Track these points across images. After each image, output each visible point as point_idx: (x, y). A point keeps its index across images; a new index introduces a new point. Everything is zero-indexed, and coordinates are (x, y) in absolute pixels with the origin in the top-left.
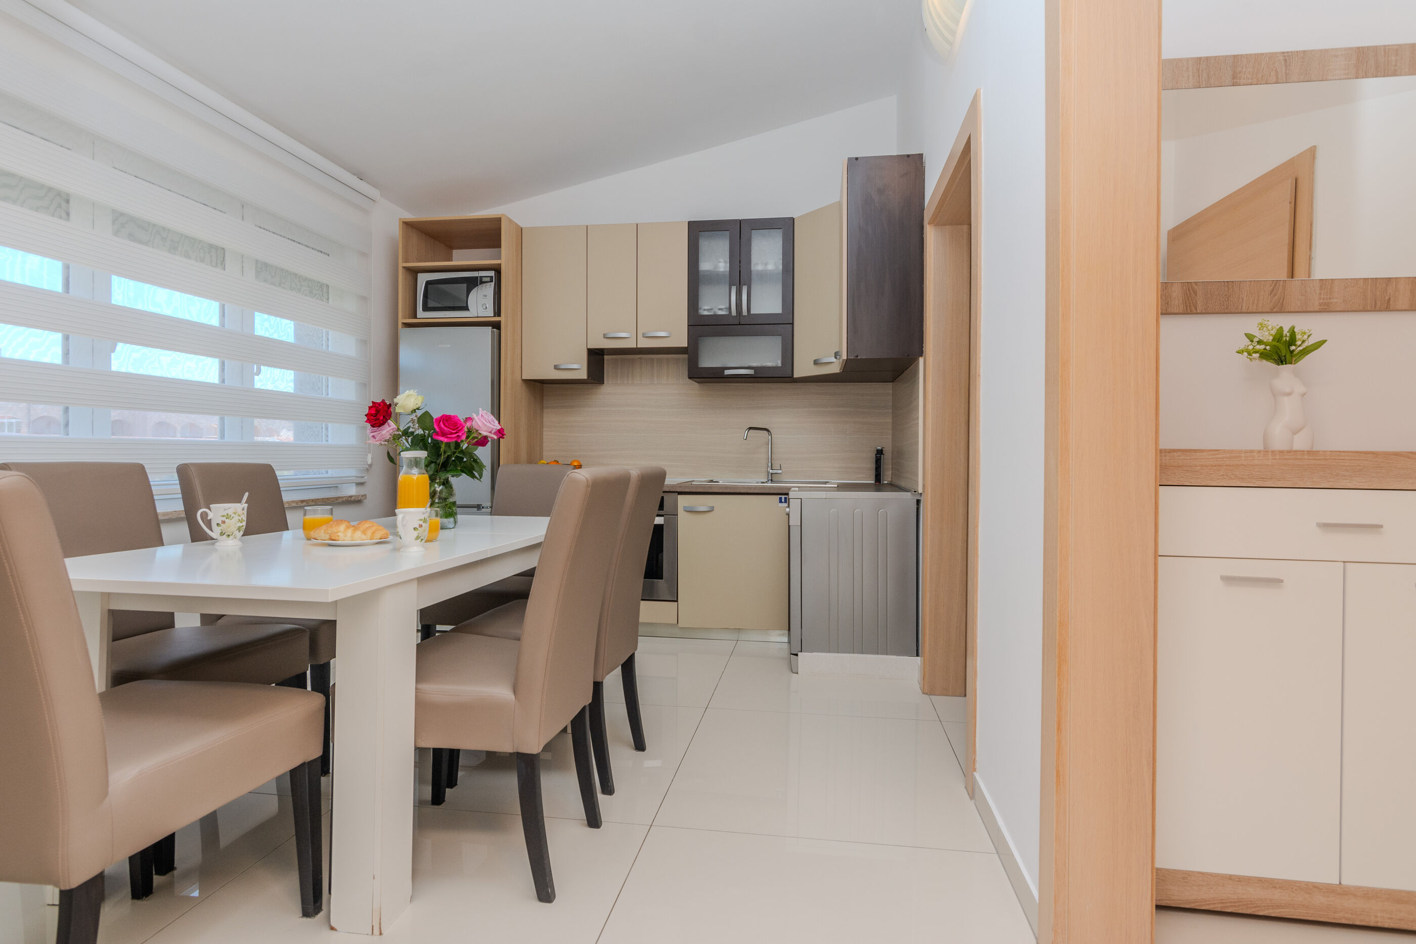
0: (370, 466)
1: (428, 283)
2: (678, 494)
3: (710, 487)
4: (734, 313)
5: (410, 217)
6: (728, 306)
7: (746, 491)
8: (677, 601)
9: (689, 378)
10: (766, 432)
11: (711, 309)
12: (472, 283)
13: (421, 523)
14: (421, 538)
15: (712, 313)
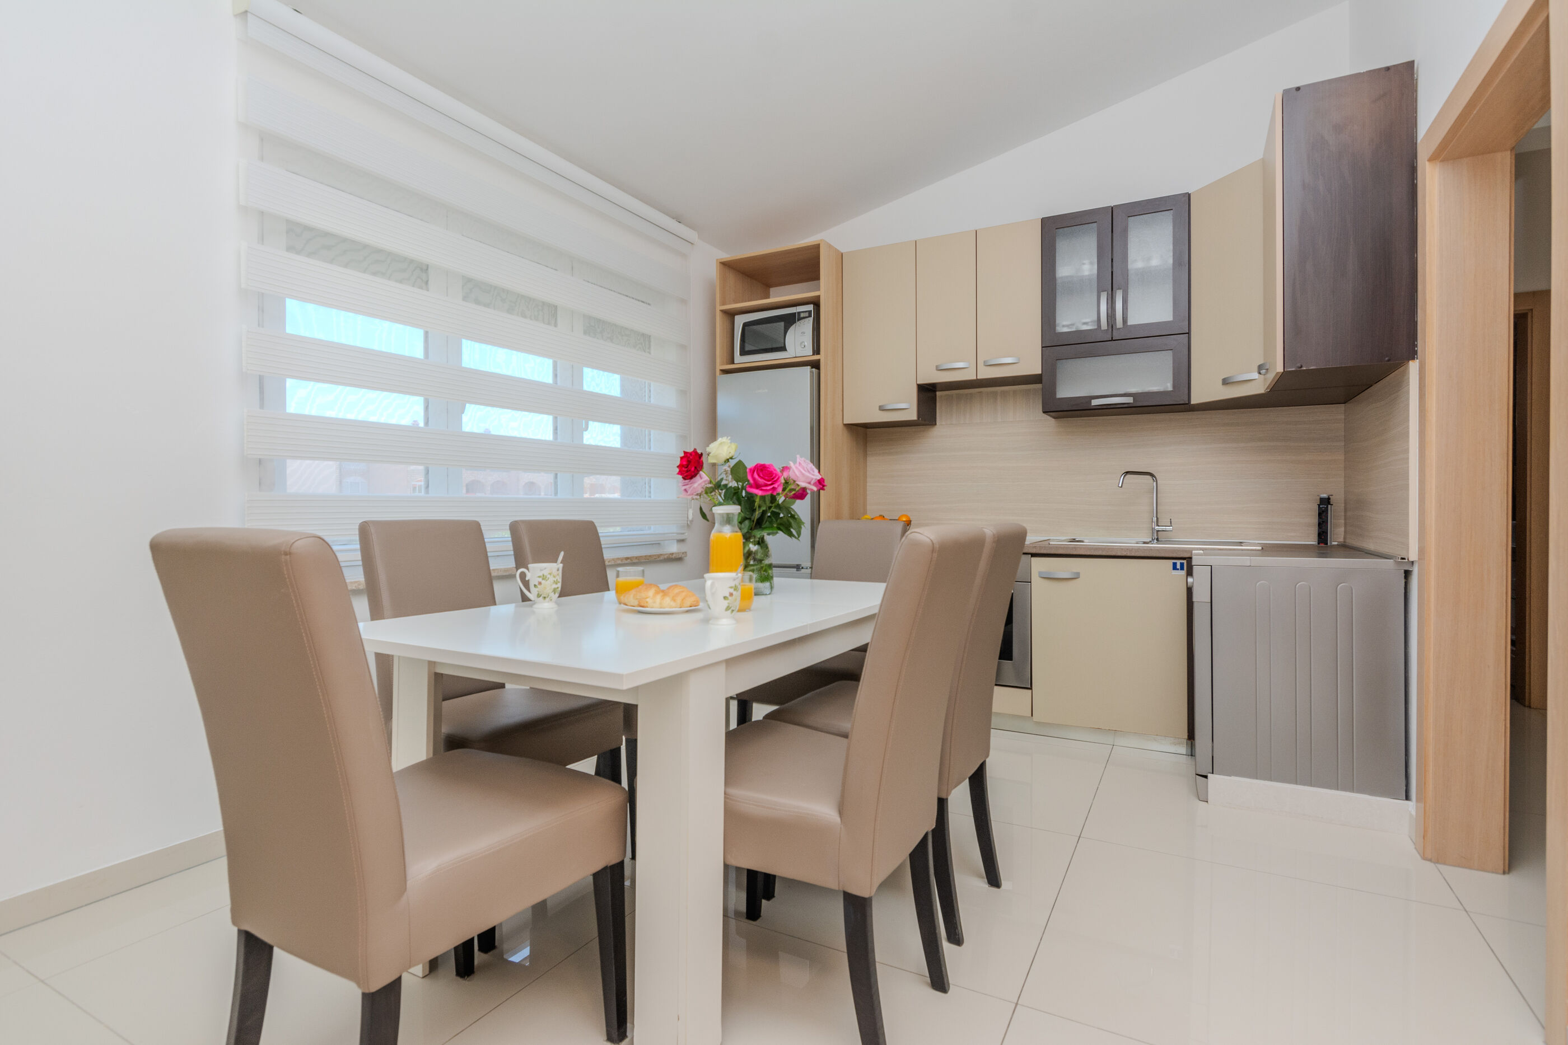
0: (692, 521)
1: (745, 325)
2: (1032, 557)
3: (1075, 548)
4: (1104, 325)
5: (726, 256)
6: (1095, 318)
7: (1124, 554)
8: (1031, 688)
9: (1044, 412)
10: (1149, 477)
11: (1072, 325)
12: (790, 320)
13: (732, 590)
14: (732, 609)
15: (1074, 329)
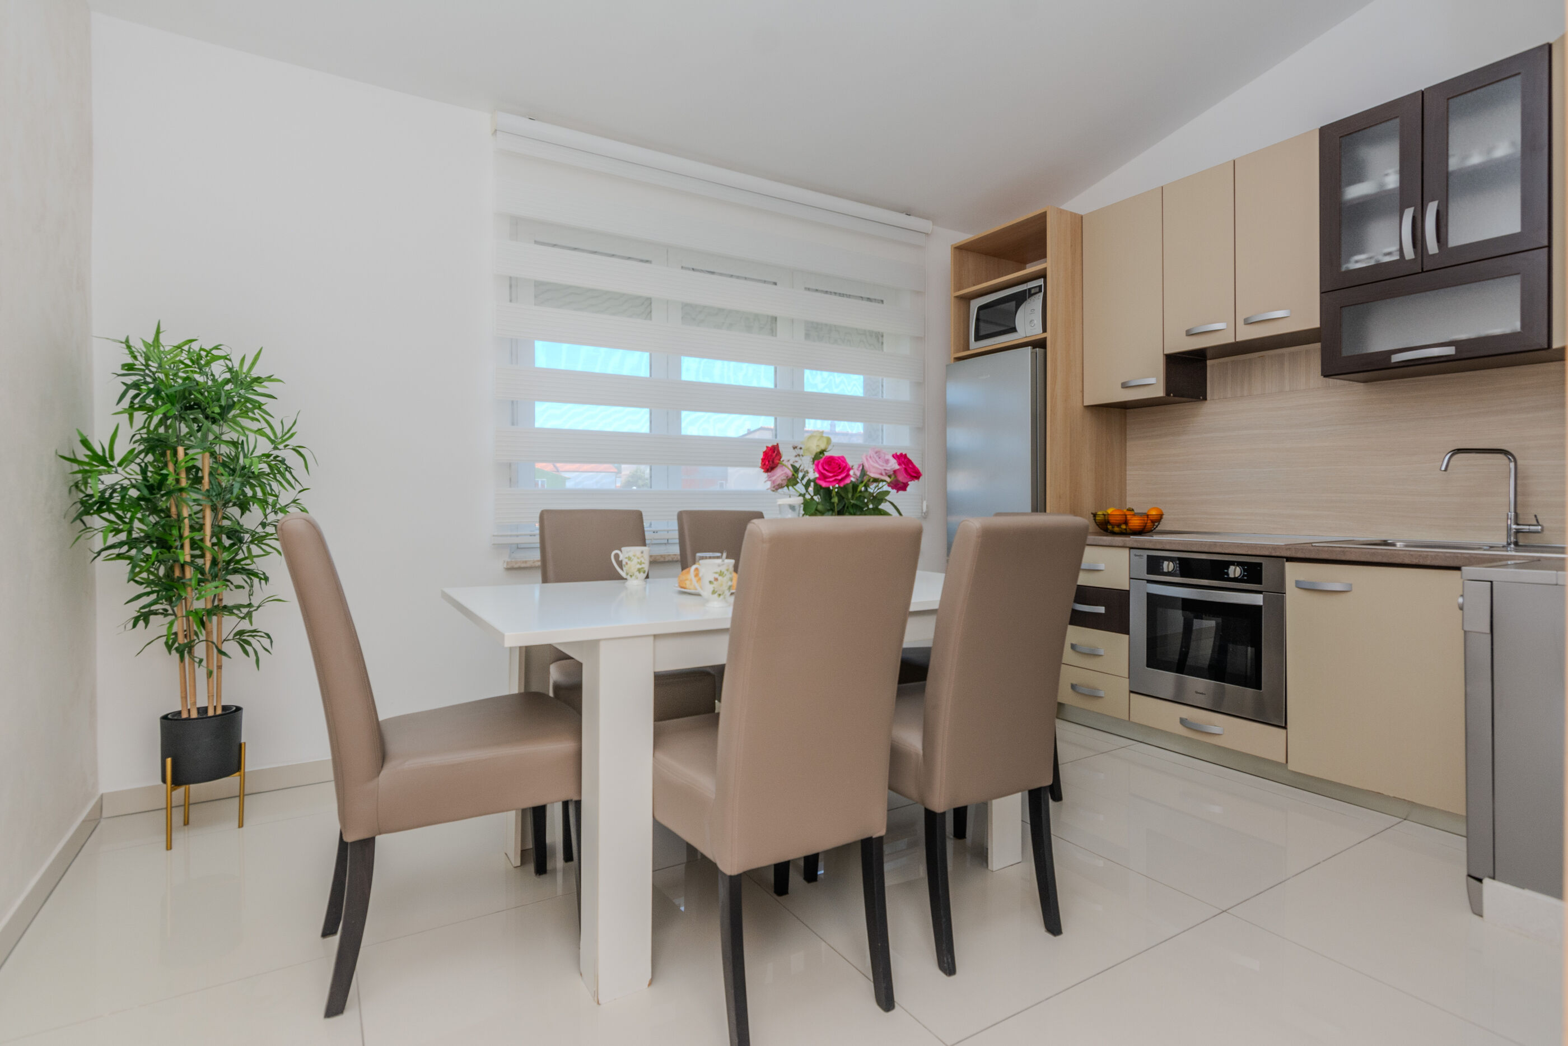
0: (927, 512)
1: (980, 308)
2: (1287, 561)
3: (1343, 551)
4: (1409, 253)
5: (964, 237)
6: (1397, 247)
7: (1415, 561)
8: (1285, 728)
9: (1325, 376)
10: (1501, 458)
11: (1371, 258)
12: (1020, 299)
15: (1372, 263)
